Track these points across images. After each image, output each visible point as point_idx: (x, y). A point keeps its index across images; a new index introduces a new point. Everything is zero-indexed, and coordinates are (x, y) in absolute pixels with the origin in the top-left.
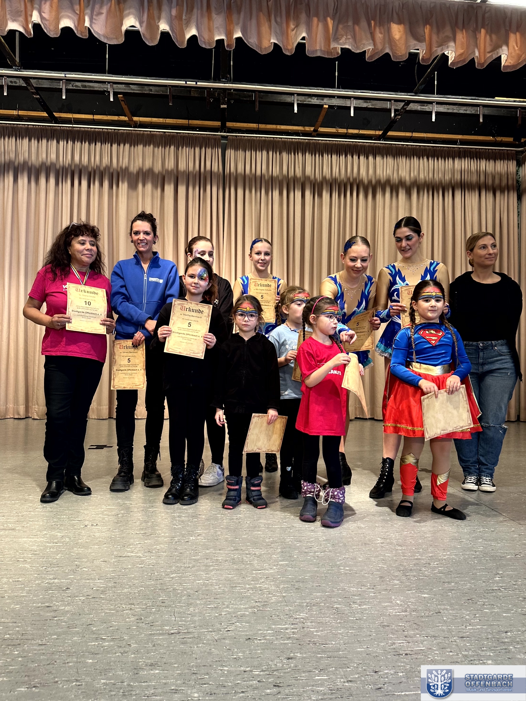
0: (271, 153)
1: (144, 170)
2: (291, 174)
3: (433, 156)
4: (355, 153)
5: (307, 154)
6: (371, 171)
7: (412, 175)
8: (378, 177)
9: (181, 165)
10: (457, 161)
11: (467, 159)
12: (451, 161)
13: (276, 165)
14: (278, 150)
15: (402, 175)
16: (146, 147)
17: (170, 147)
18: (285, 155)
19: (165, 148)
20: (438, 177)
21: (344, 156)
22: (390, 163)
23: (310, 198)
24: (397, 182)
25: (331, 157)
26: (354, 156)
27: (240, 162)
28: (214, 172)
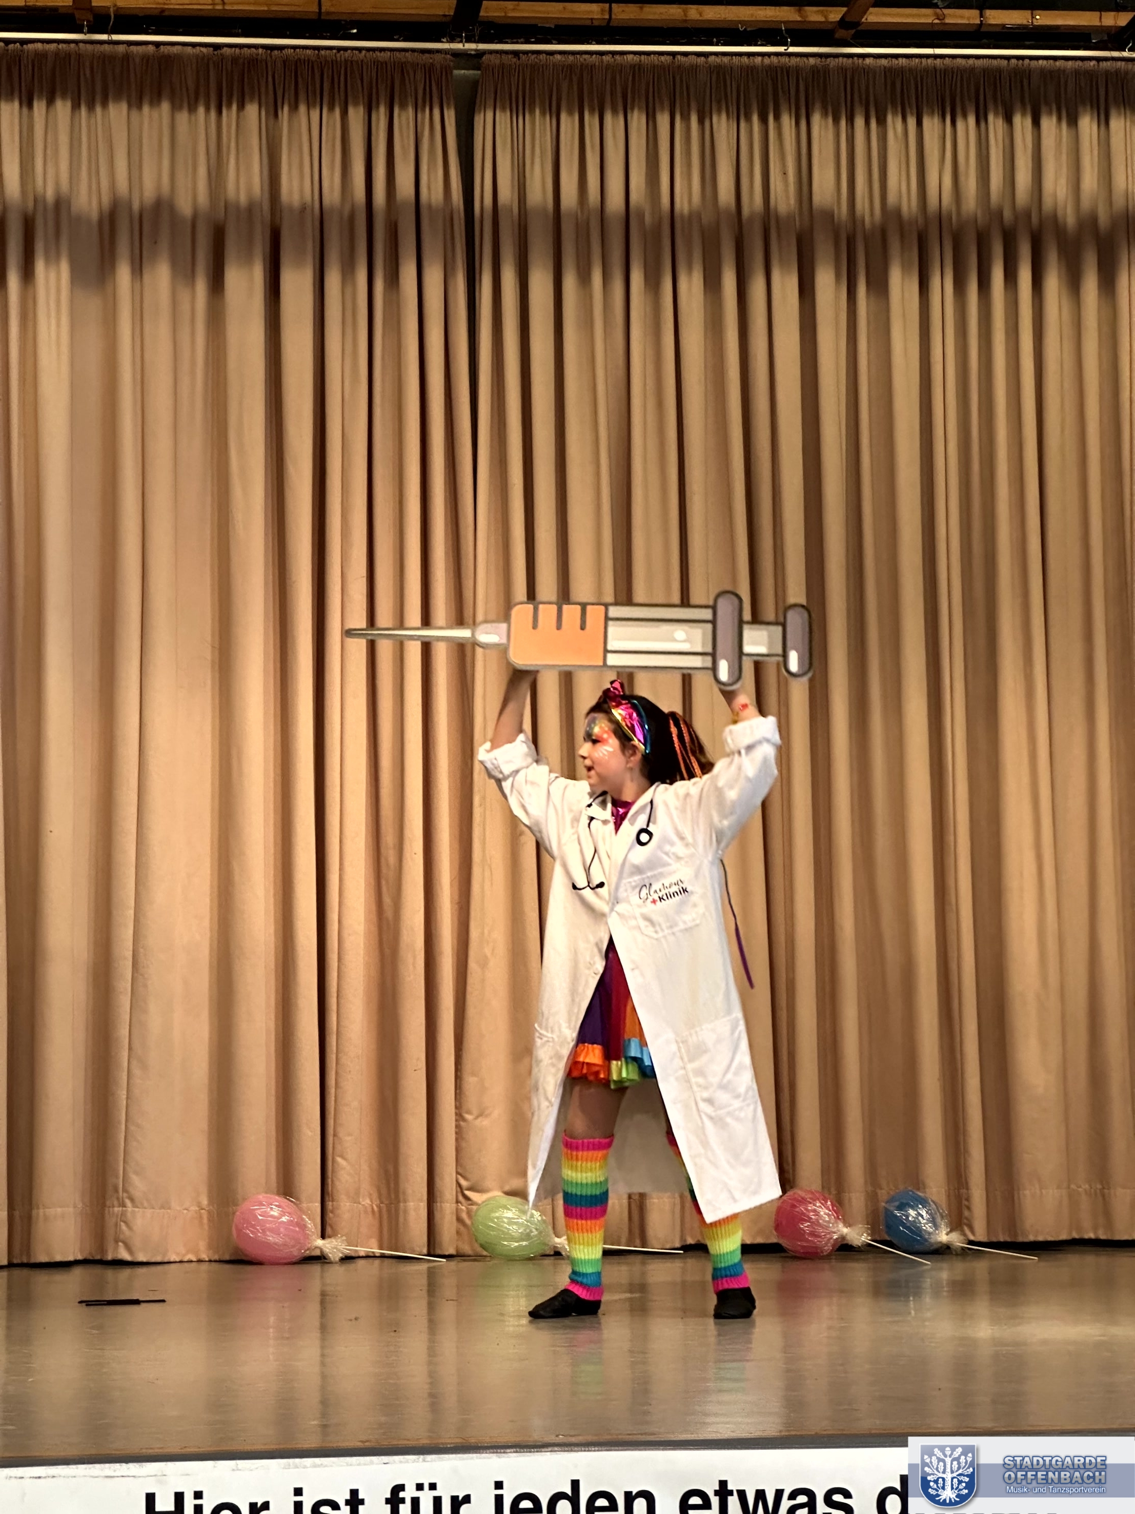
0: (663, 120)
1: (136, 206)
2: (753, 202)
4: (1018, 105)
5: (816, 118)
9: (290, 180)
13: (689, 165)
14: (693, 105)
16: (140, 107)
17: (241, 107)
18: (722, 126)
19: (220, 112)
21: (972, 120)
23: (837, 298)
25: (919, 123)
26: (1017, 119)
27: (537, 160)
28: (430, 206)
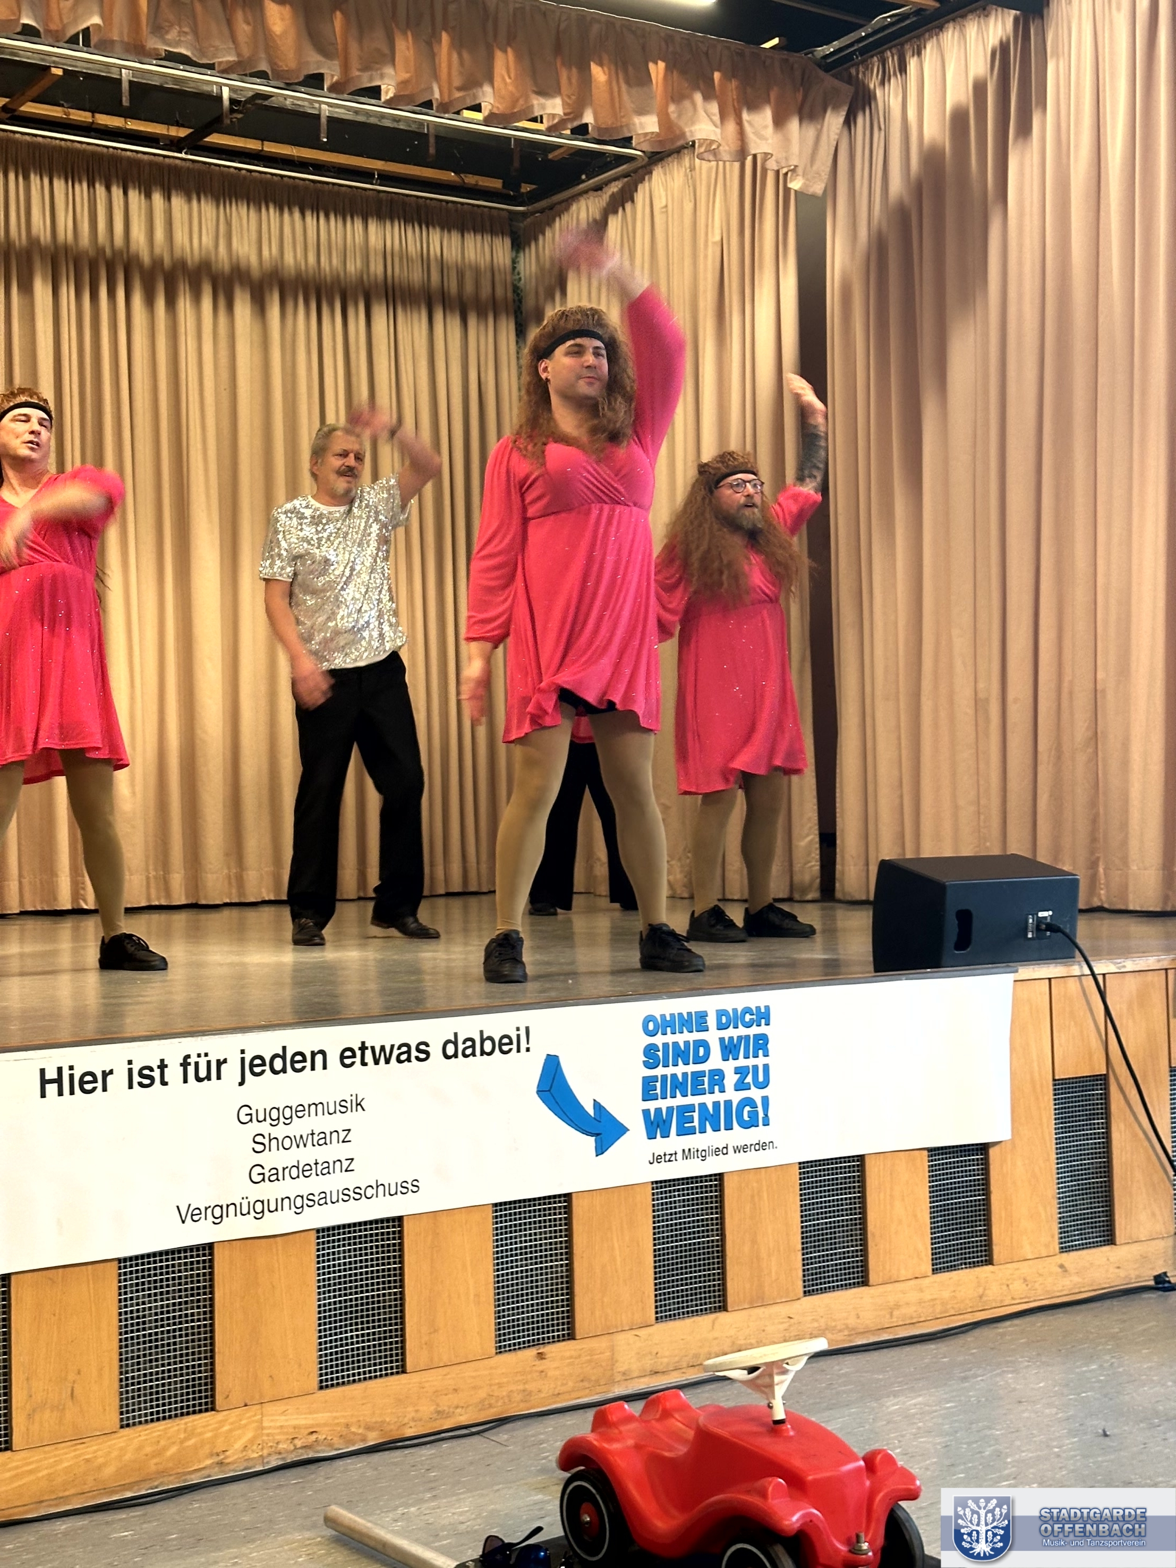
3: (316, 209)
6: (159, 234)
7: (266, 253)
8: (178, 253)
10: (373, 226)
11: (396, 224)
12: (359, 224)
15: (240, 252)
20: (330, 264)
21: (85, 186)
22: (209, 215)
24: (227, 268)
25: (51, 183)
26: (114, 189)
